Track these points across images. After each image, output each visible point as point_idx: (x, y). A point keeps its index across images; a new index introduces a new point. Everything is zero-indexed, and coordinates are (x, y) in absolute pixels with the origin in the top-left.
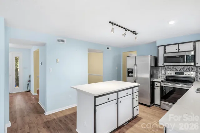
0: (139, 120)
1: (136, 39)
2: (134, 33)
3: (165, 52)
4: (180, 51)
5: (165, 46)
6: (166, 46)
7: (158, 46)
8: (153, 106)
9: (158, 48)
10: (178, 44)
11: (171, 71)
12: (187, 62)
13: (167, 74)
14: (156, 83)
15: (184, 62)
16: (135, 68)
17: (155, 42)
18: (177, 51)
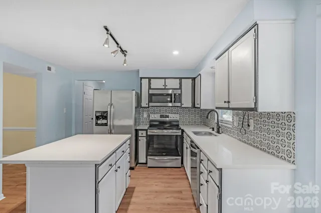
0: (133, 192)
1: (125, 63)
2: (123, 54)
3: (150, 88)
4: (166, 87)
5: (150, 79)
6: (152, 80)
7: (141, 78)
8: (137, 167)
9: (141, 80)
10: (165, 78)
11: (154, 113)
12: (174, 102)
13: (151, 118)
14: (140, 132)
15: (171, 102)
16: (111, 111)
17: (138, 71)
18: (164, 87)
